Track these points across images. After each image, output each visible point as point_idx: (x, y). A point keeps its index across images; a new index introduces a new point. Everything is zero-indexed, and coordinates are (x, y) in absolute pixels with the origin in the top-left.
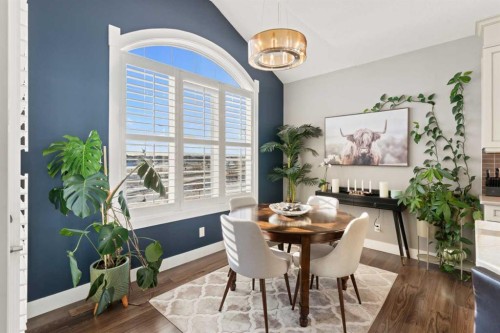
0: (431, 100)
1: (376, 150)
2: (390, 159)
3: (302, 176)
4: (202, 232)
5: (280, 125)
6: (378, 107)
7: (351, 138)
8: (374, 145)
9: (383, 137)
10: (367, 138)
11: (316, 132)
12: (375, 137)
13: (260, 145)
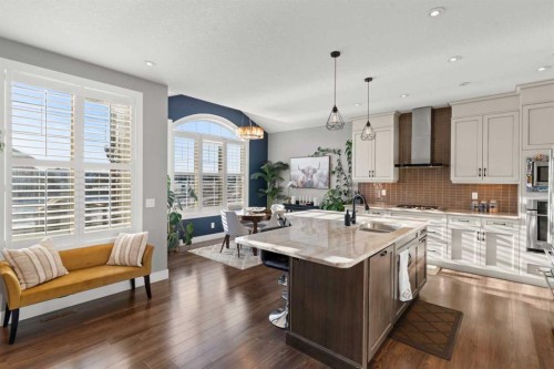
0: (339, 152)
1: (315, 179)
2: (321, 185)
3: (277, 194)
4: (213, 225)
5: (265, 160)
6: (316, 154)
7: (303, 171)
8: (314, 176)
9: (319, 172)
10: (311, 171)
11: (286, 167)
12: (315, 171)
13: (250, 174)
